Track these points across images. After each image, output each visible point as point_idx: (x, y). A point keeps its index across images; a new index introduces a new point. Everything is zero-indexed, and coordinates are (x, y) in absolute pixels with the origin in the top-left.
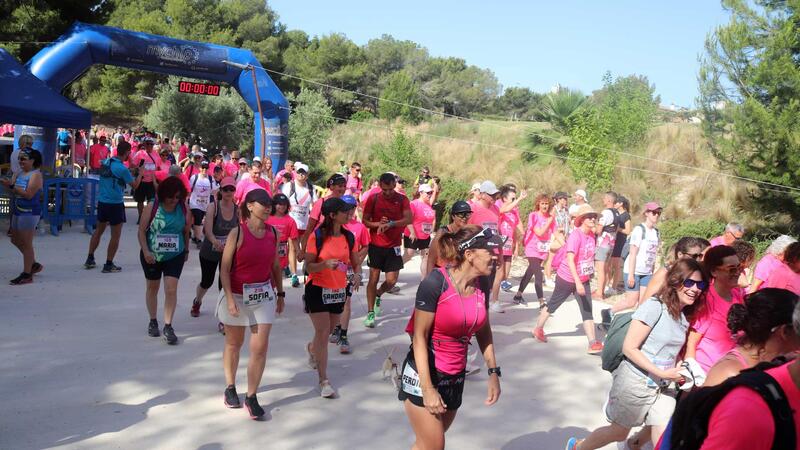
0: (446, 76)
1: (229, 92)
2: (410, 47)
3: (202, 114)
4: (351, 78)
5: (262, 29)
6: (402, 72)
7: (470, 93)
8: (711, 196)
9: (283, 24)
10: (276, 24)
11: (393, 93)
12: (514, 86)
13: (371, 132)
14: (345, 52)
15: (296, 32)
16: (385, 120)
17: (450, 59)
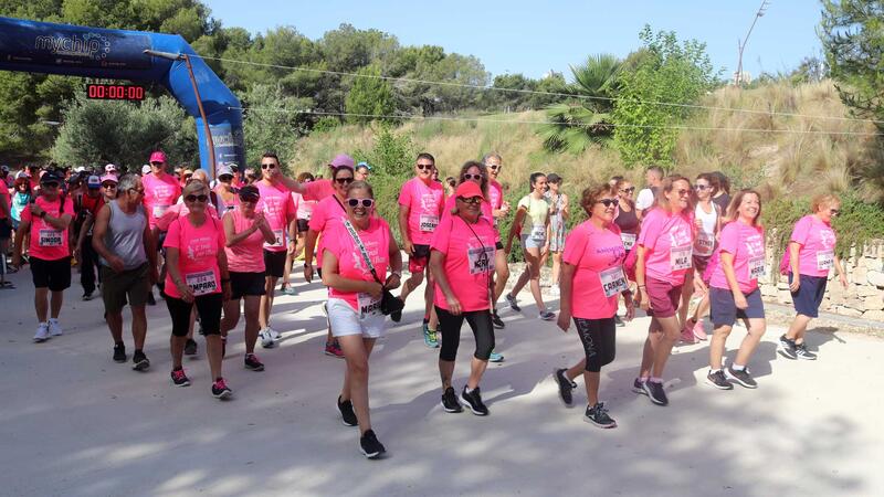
0: (422, 69)
1: (158, 104)
2: (375, 37)
3: (125, 133)
4: (308, 81)
5: (192, 28)
6: (370, 67)
7: (452, 85)
8: (808, 166)
9: (216, 19)
10: (208, 20)
11: (361, 94)
12: (504, 74)
13: (342, 141)
14: (297, 49)
15: (234, 30)
16: (357, 126)
17: (425, 47)
